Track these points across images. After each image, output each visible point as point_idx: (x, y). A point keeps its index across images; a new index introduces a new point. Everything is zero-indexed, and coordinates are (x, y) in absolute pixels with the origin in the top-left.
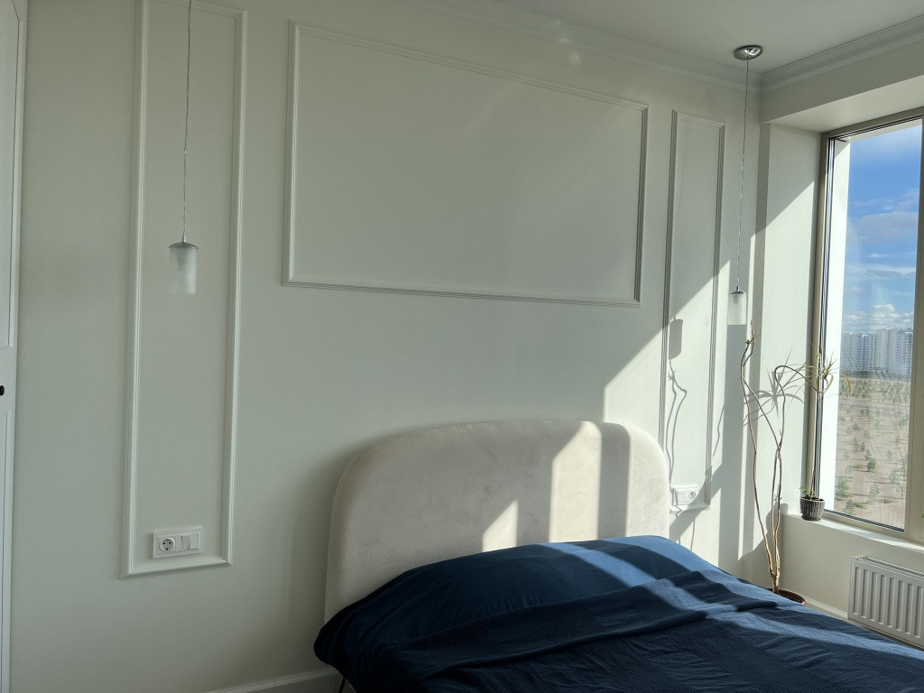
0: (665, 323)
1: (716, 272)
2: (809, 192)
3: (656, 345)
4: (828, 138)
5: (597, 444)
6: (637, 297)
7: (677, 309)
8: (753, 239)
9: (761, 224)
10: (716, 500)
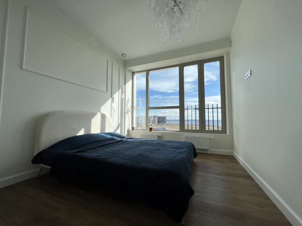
0: (112, 97)
1: (119, 90)
2: (131, 80)
3: (110, 100)
4: (133, 73)
5: (100, 116)
6: (107, 91)
7: (113, 95)
8: (124, 86)
9: (125, 84)
10: (119, 128)
